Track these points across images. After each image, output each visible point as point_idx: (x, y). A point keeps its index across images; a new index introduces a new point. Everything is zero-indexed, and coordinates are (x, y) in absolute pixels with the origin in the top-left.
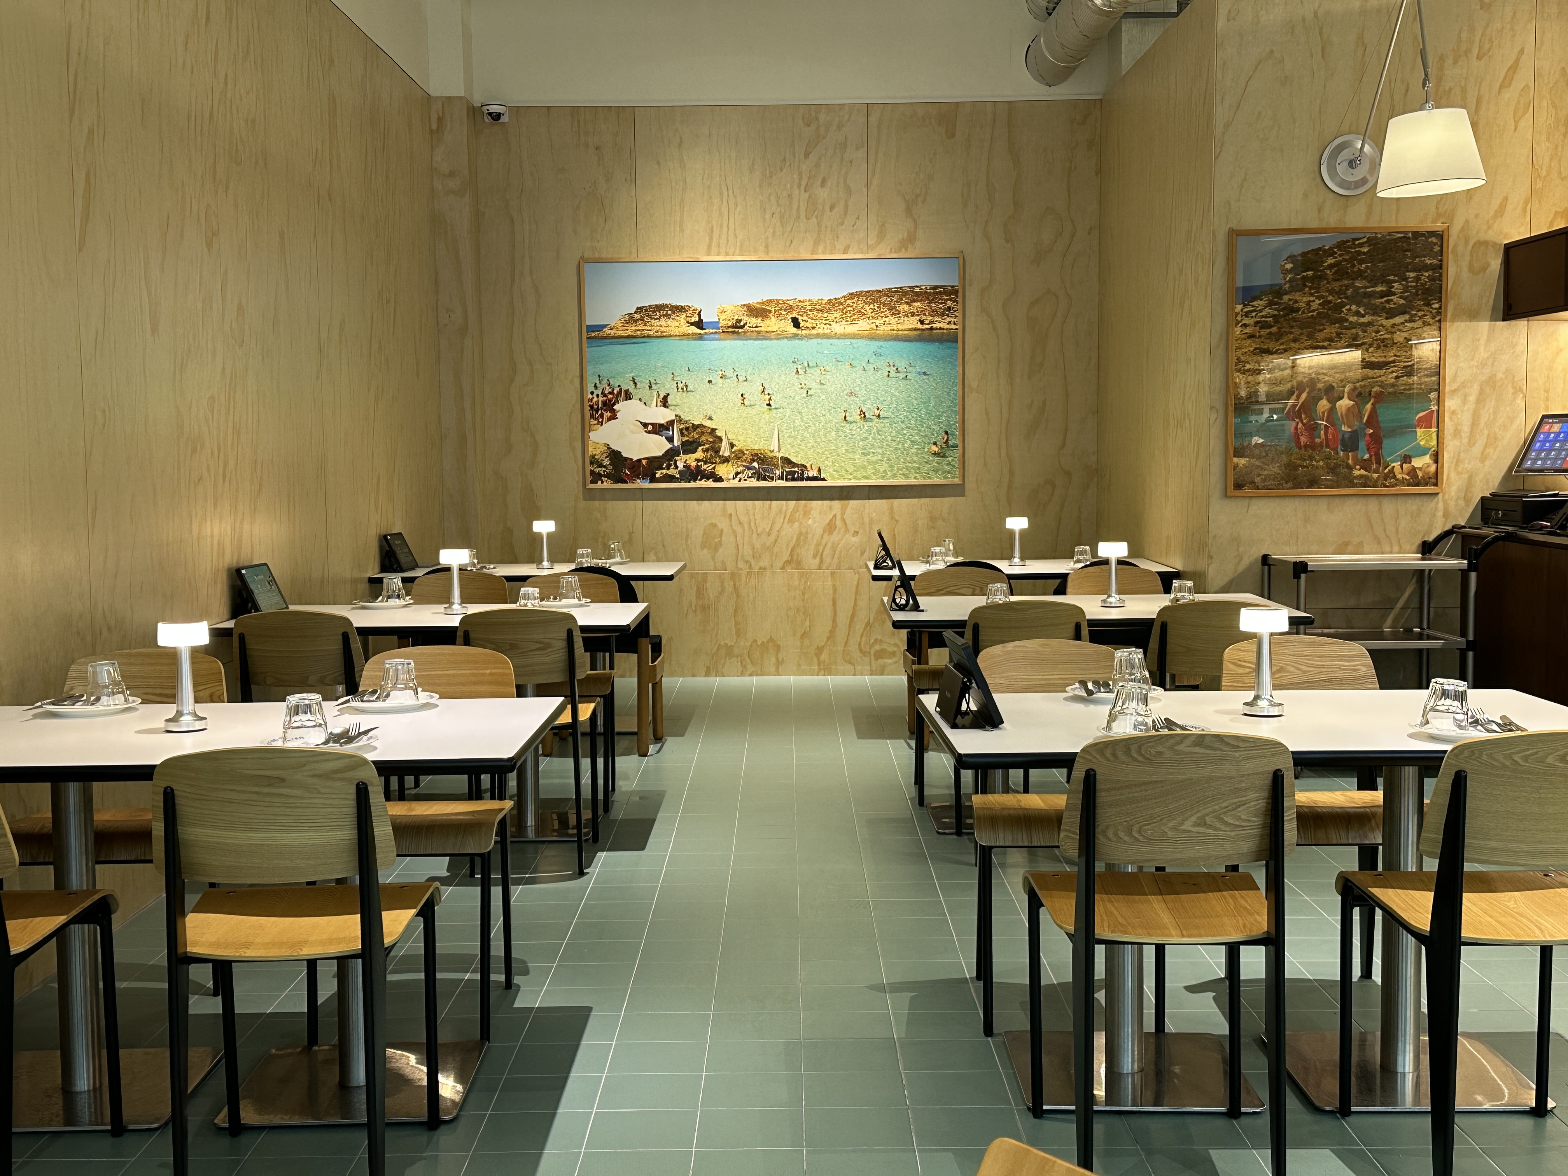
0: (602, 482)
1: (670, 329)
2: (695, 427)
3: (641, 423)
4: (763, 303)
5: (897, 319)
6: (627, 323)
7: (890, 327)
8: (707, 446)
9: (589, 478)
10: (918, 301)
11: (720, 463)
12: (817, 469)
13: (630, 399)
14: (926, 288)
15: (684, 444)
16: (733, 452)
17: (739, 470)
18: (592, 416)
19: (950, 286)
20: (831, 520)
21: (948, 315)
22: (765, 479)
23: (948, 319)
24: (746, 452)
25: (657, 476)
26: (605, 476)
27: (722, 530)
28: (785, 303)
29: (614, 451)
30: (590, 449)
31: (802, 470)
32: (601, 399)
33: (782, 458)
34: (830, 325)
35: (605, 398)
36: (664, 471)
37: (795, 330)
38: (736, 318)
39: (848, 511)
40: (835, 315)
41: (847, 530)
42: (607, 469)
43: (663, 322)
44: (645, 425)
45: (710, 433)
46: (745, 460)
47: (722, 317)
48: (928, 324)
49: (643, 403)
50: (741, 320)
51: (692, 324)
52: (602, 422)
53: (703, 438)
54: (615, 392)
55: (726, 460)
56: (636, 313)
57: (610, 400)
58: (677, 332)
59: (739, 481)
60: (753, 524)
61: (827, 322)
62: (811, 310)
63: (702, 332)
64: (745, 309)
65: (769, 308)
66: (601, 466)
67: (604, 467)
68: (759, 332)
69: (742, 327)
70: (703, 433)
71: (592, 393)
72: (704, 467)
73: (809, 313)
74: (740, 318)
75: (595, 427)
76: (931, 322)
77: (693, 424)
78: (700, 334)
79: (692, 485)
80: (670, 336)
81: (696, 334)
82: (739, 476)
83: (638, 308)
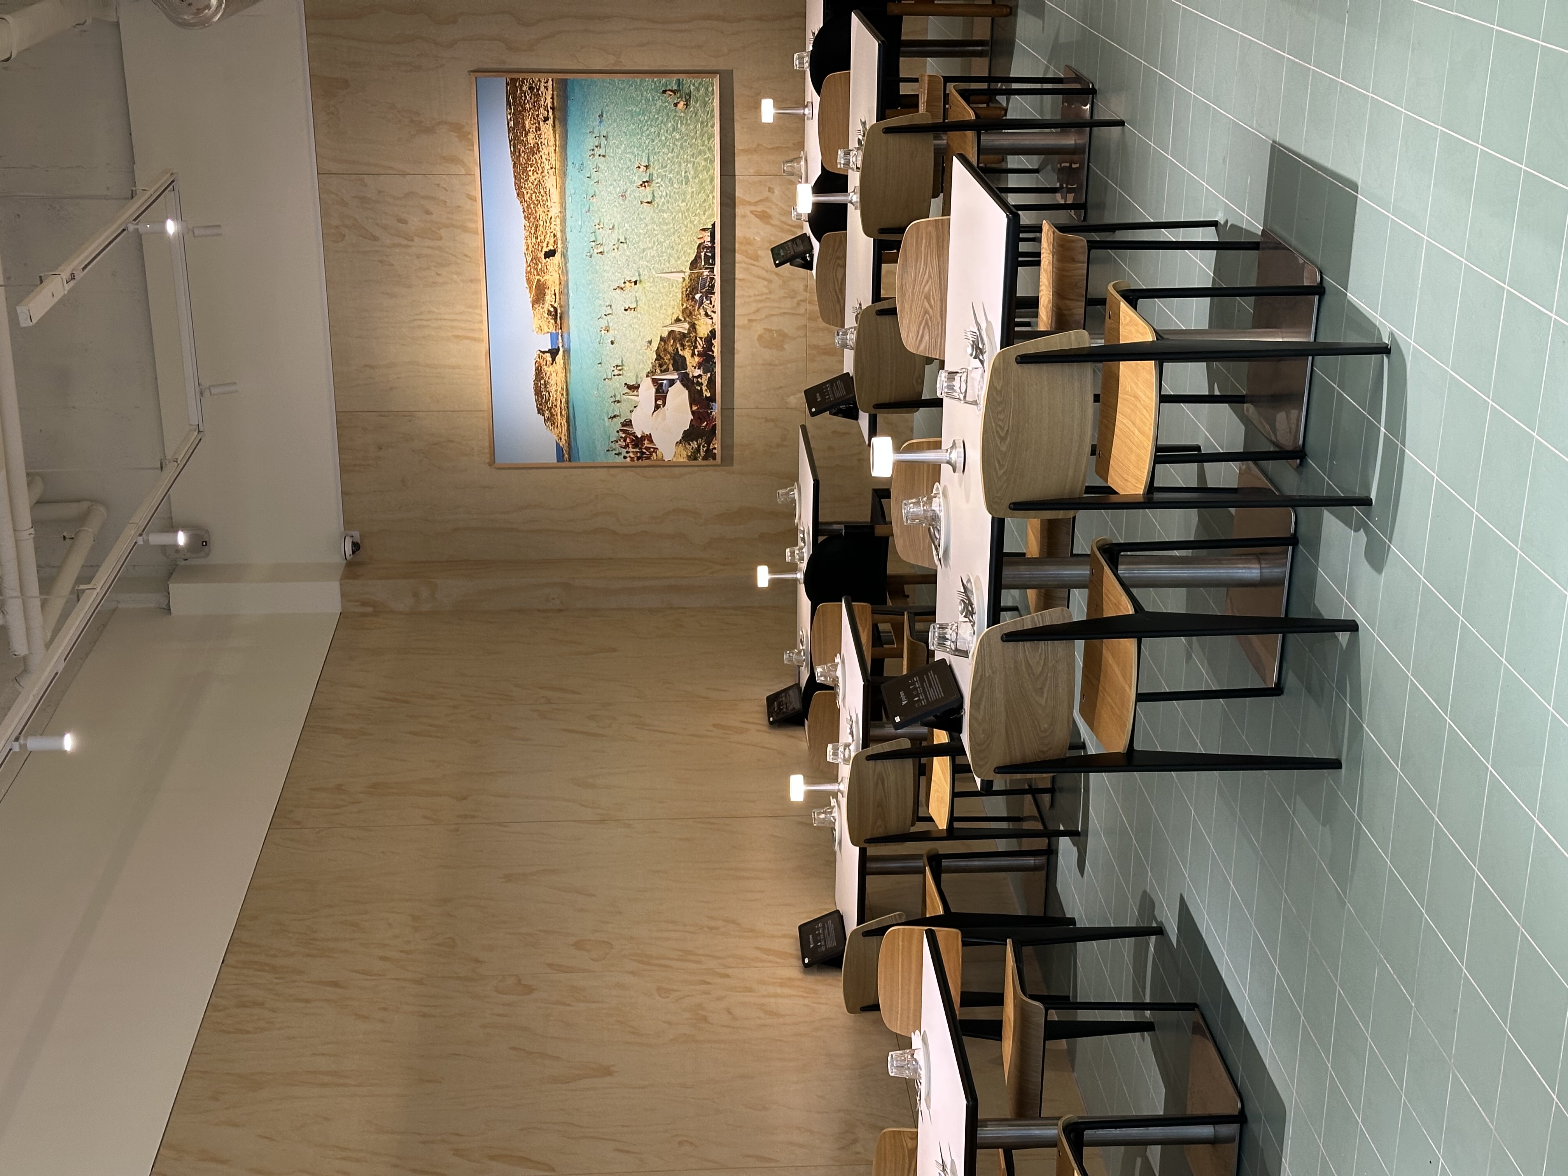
0: (715, 448)
1: (559, 381)
2: (659, 357)
3: (655, 411)
4: (530, 288)
5: (543, 146)
6: (554, 424)
7: (552, 154)
8: (678, 345)
9: (711, 461)
10: (524, 123)
11: (696, 332)
12: (703, 232)
13: (631, 421)
14: (510, 114)
15: (676, 369)
16: (685, 319)
17: (702, 312)
18: (648, 458)
19: (507, 87)
20: (757, 216)
21: (538, 90)
22: (713, 287)
23: (542, 89)
24: (684, 306)
25: (708, 395)
26: (709, 445)
27: (765, 329)
28: (530, 265)
29: (682, 438)
30: (681, 460)
31: (703, 249)
32: (631, 450)
33: (691, 269)
34: (551, 218)
35: (630, 446)
36: (704, 388)
37: (558, 255)
38: (547, 316)
39: (748, 198)
40: (541, 212)
41: (767, 199)
42: (701, 443)
43: (552, 389)
44: (657, 407)
45: (665, 343)
46: (693, 307)
47: (545, 329)
48: (548, 112)
49: (635, 409)
50: (549, 311)
51: (554, 360)
52: (654, 448)
53: (670, 349)
54: (623, 436)
55: (693, 326)
56: (543, 415)
57: (632, 441)
58: (562, 375)
59: (715, 312)
60: (759, 298)
61: (548, 221)
62: (537, 238)
63: (561, 350)
64: (536, 306)
65: (536, 281)
66: (698, 450)
67: (699, 447)
68: (560, 293)
69: (555, 309)
70: (665, 350)
71: (625, 457)
72: (700, 348)
73: (539, 240)
74: (547, 312)
75: (660, 456)
76: (546, 109)
77: (656, 360)
78: (563, 352)
79: (718, 361)
80: (566, 382)
81: (564, 356)
82: (709, 313)
83: (539, 412)
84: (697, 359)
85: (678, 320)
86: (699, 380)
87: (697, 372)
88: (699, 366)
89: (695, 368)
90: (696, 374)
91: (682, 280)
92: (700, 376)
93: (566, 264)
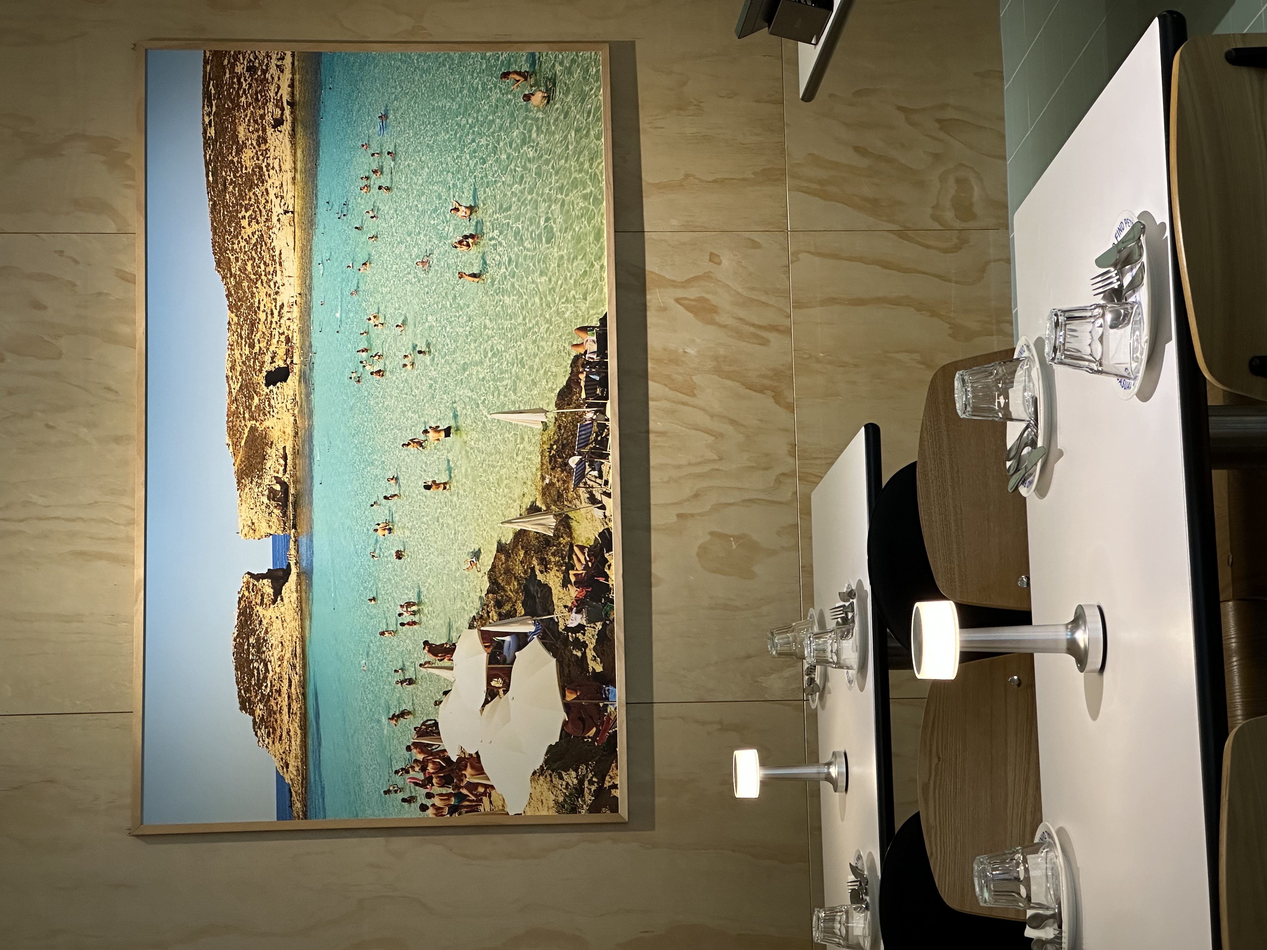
0: (615, 786)
1: (287, 637)
2: (495, 587)
3: (486, 702)
4: (235, 445)
5: (272, 172)
6: (274, 730)
7: (289, 187)
8: (535, 562)
9: (605, 816)
10: (235, 130)
11: (570, 535)
12: (582, 334)
13: (436, 724)
14: (209, 114)
15: (531, 612)
16: (548, 507)
17: (584, 495)
18: (473, 809)
19: (205, 68)
20: (688, 308)
21: (264, 72)
22: (604, 443)
23: (273, 70)
24: (547, 481)
25: (599, 669)
26: (602, 780)
27: (712, 534)
28: (236, 400)
29: (546, 762)
30: (545, 813)
31: (584, 366)
32: (436, 790)
33: (558, 406)
34: (282, 306)
35: (434, 781)
36: (590, 653)
37: (293, 380)
38: (265, 500)
39: (669, 274)
40: (262, 295)
41: (707, 276)
42: (585, 776)
43: (273, 655)
44: (492, 694)
45: (508, 556)
46: (564, 482)
47: (263, 528)
48: (283, 109)
49: (445, 699)
50: (271, 490)
51: (278, 592)
52: (486, 786)
53: (519, 570)
54: (420, 757)
55: (565, 523)
56: (252, 713)
57: (440, 769)
58: (293, 624)
59: (609, 495)
60: (698, 470)
61: (276, 313)
62: (252, 346)
63: (294, 570)
64: (246, 481)
65: (246, 431)
66: (579, 791)
67: (581, 782)
68: (296, 453)
69: (285, 487)
70: (508, 571)
71: (424, 808)
72: (579, 569)
73: (256, 349)
74: (266, 493)
75: (498, 803)
76: (279, 104)
77: (489, 592)
78: (299, 575)
79: (617, 595)
80: (303, 639)
81: (299, 584)
82: (598, 496)
83: (243, 708)
84: (573, 592)
85: (533, 510)
86: (579, 635)
87: (575, 620)
88: (579, 606)
89: (570, 610)
90: (572, 624)
91: (540, 426)
92: (580, 628)
93: (308, 395)
